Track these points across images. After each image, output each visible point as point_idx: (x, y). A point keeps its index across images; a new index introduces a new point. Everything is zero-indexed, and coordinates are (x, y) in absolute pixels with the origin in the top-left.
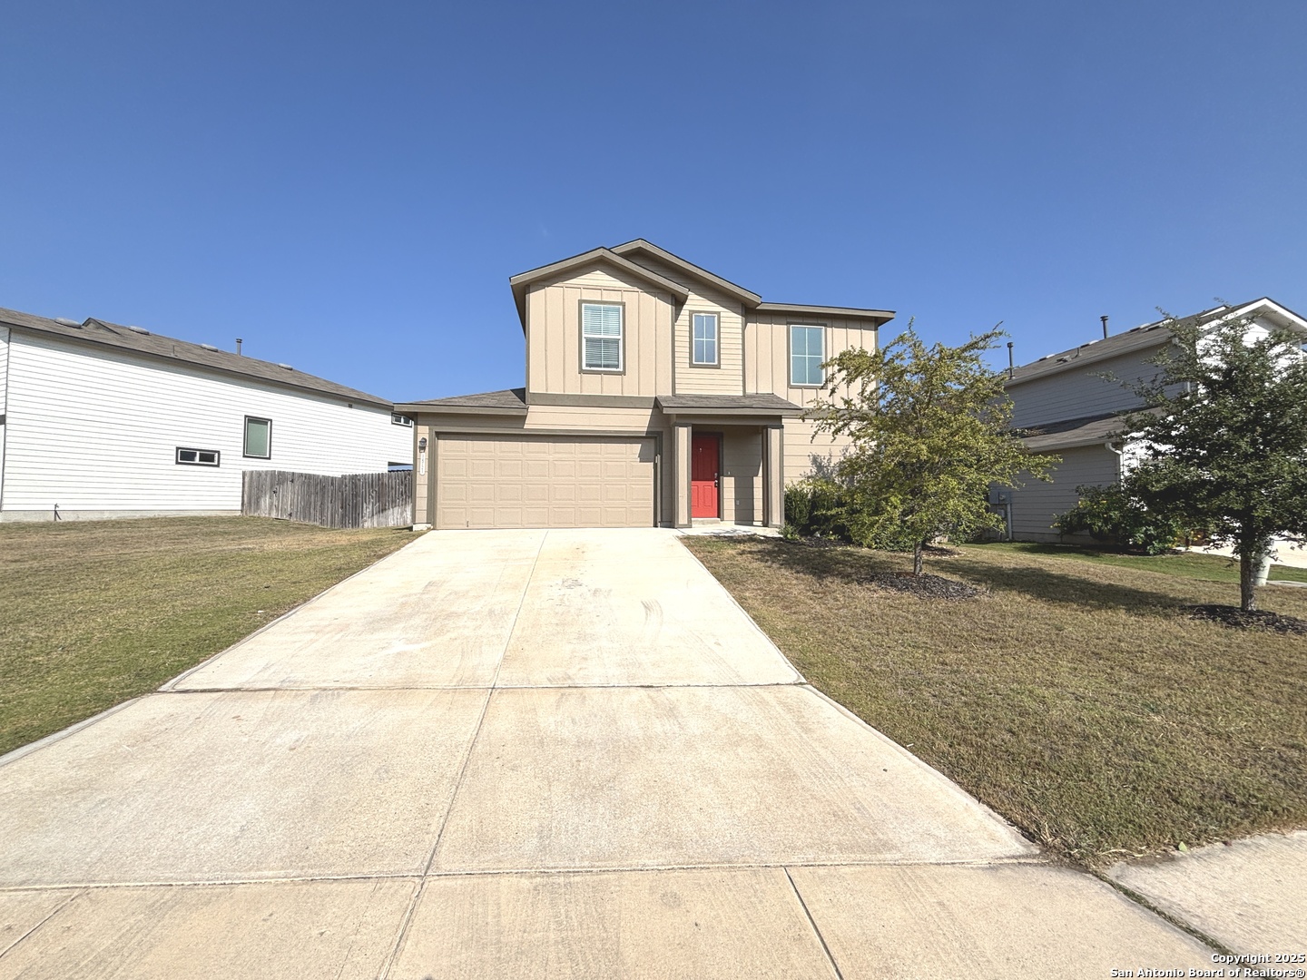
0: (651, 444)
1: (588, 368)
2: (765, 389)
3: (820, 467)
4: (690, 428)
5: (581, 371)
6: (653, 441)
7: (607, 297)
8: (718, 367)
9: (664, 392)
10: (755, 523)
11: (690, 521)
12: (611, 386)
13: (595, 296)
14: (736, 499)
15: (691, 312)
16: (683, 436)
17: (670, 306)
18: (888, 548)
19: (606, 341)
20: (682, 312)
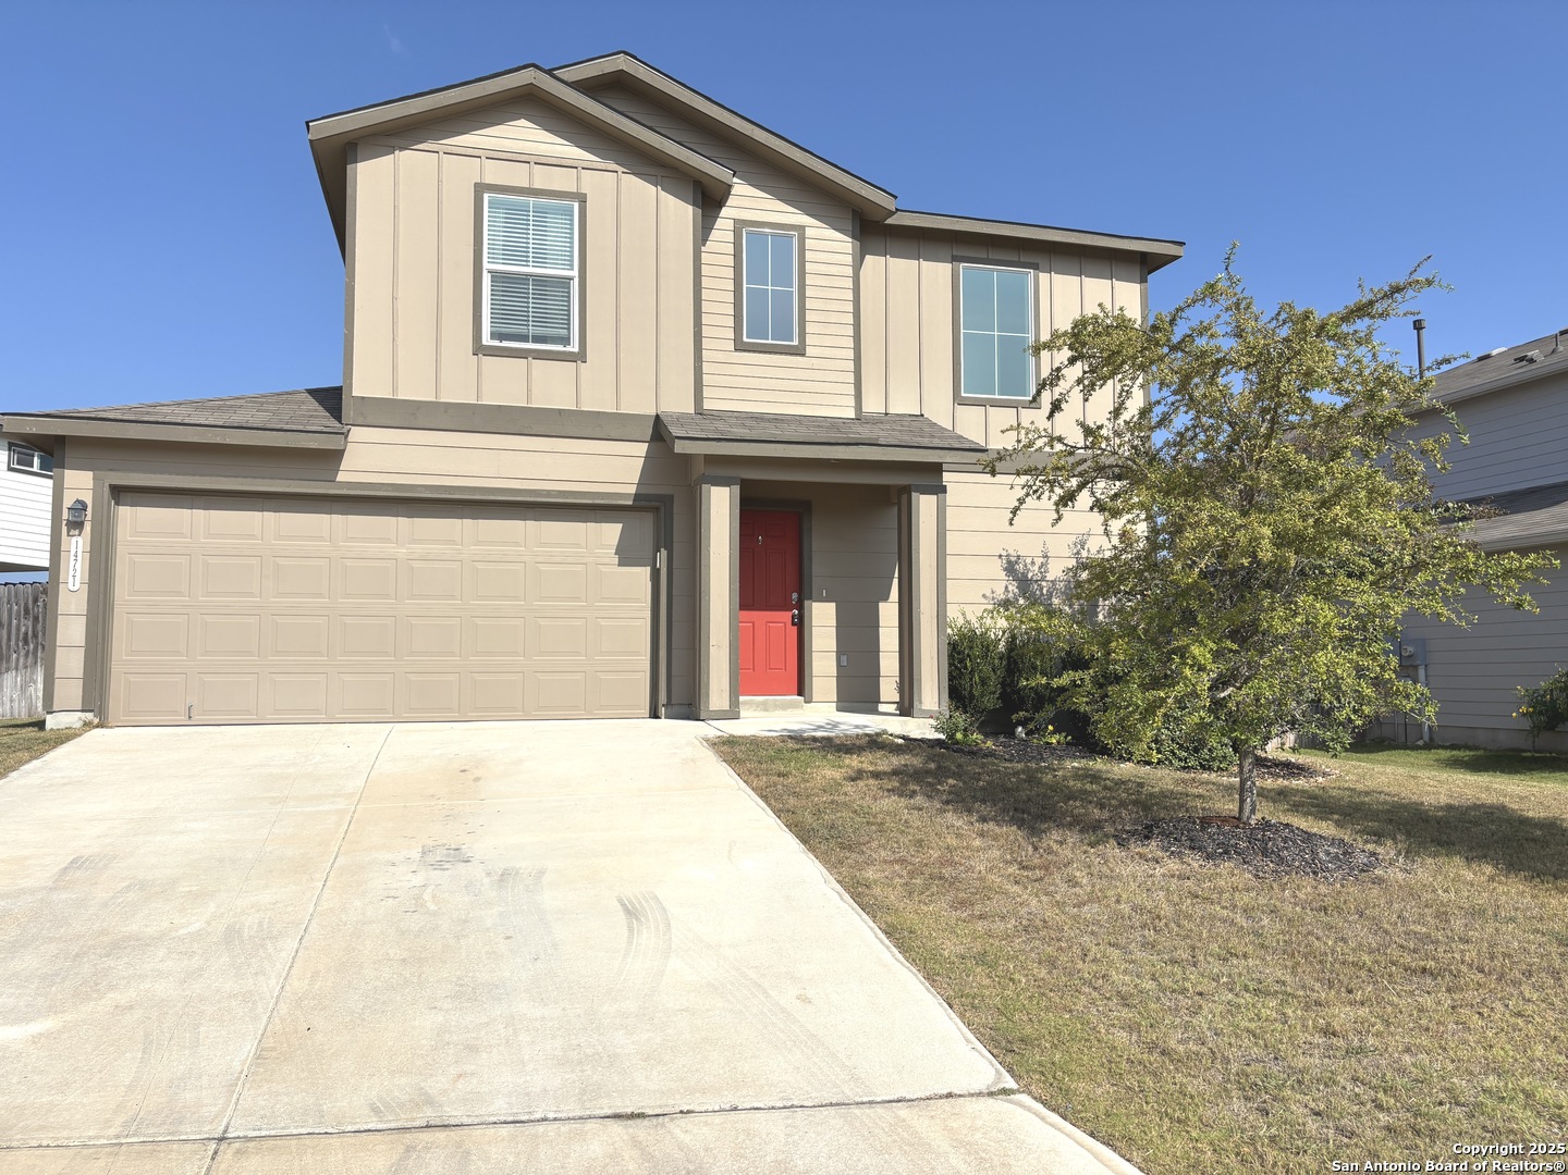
0: (646, 525)
1: (496, 343)
2: (903, 405)
3: (1024, 582)
4: (737, 489)
5: (479, 349)
6: (648, 519)
7: (543, 179)
8: (799, 351)
9: (677, 402)
10: (882, 708)
11: (734, 703)
12: (551, 386)
13: (516, 176)
14: (839, 653)
15: (739, 225)
16: (721, 506)
17: (690, 208)
18: (1176, 763)
19: (541, 281)
20: (719, 223)
